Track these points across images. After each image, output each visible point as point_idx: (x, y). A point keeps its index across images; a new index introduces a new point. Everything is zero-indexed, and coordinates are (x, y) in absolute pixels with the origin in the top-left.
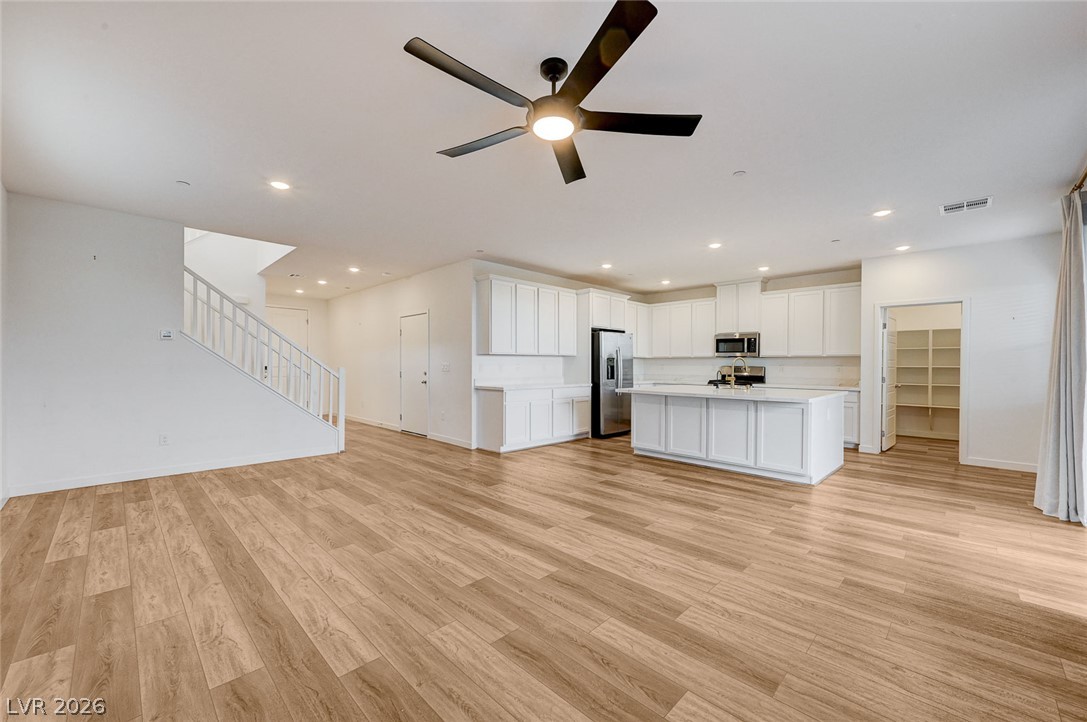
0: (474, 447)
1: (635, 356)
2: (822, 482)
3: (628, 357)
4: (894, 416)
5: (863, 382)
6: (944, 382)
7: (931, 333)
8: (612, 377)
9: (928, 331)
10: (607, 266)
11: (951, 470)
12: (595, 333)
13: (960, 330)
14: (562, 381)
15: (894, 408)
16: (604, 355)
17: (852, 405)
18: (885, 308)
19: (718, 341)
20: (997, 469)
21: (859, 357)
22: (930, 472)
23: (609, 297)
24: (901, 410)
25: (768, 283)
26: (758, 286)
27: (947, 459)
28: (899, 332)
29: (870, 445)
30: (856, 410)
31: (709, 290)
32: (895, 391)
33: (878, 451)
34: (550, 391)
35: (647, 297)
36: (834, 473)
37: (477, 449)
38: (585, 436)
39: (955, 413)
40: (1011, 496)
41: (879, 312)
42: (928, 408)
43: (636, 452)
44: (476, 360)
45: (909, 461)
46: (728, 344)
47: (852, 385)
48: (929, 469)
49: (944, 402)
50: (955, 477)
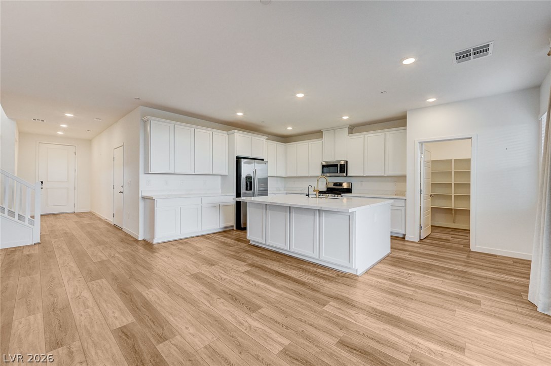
0: (140, 238)
1: (269, 175)
2: (367, 272)
3: (264, 176)
4: (430, 215)
5: (407, 193)
6: (461, 192)
7: (453, 162)
8: (251, 189)
9: (451, 160)
10: (240, 114)
11: (463, 256)
12: (238, 159)
13: (469, 160)
14: (220, 192)
15: (430, 210)
16: (244, 175)
17: (400, 208)
18: (421, 143)
19: (323, 166)
20: (495, 256)
21: (405, 176)
22: (450, 259)
23: (250, 137)
24: (434, 210)
25: (353, 128)
26: (346, 131)
27: (462, 246)
28: (432, 161)
29: (413, 236)
30: (403, 211)
31: (317, 134)
32: (430, 199)
33: (417, 240)
34: (200, 198)
35: (285, 139)
36: (380, 262)
37: (144, 240)
38: (231, 228)
39: (467, 212)
40: (508, 285)
41: (418, 146)
42: (452, 209)
43: (251, 242)
44: (143, 177)
45: (436, 249)
46: (329, 168)
47: (401, 195)
48: (449, 255)
49: (461, 206)
50: (467, 264)
